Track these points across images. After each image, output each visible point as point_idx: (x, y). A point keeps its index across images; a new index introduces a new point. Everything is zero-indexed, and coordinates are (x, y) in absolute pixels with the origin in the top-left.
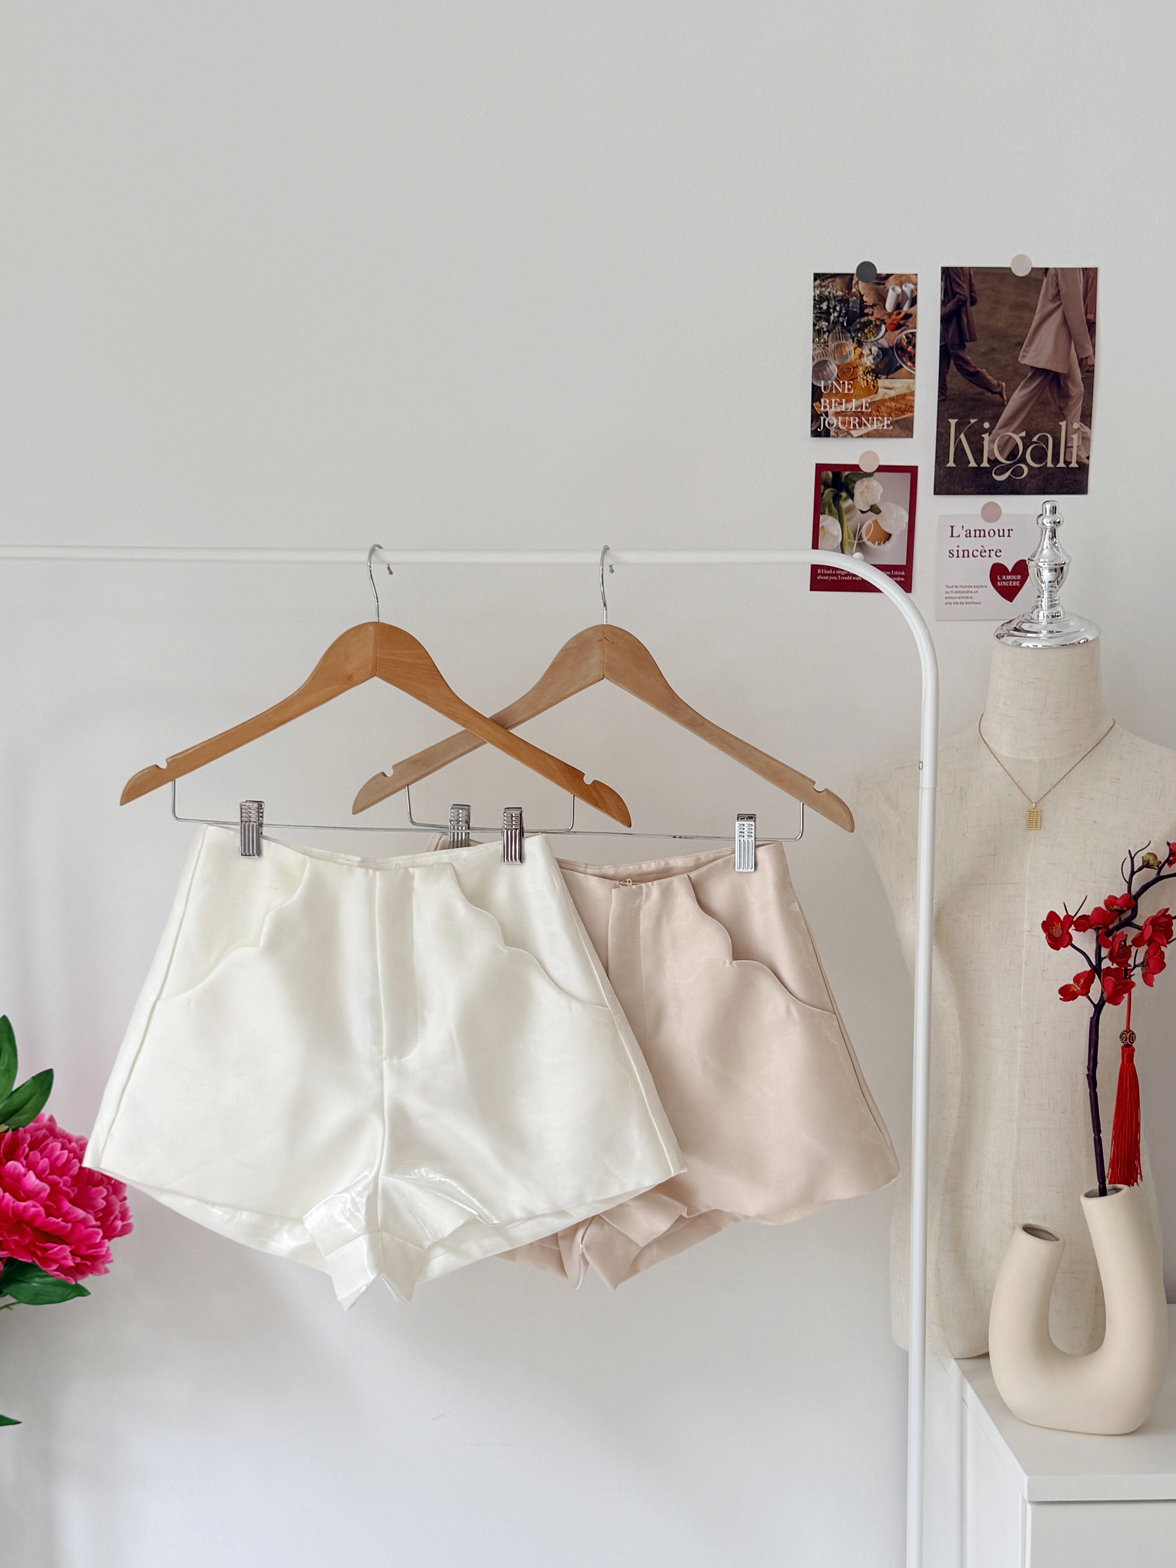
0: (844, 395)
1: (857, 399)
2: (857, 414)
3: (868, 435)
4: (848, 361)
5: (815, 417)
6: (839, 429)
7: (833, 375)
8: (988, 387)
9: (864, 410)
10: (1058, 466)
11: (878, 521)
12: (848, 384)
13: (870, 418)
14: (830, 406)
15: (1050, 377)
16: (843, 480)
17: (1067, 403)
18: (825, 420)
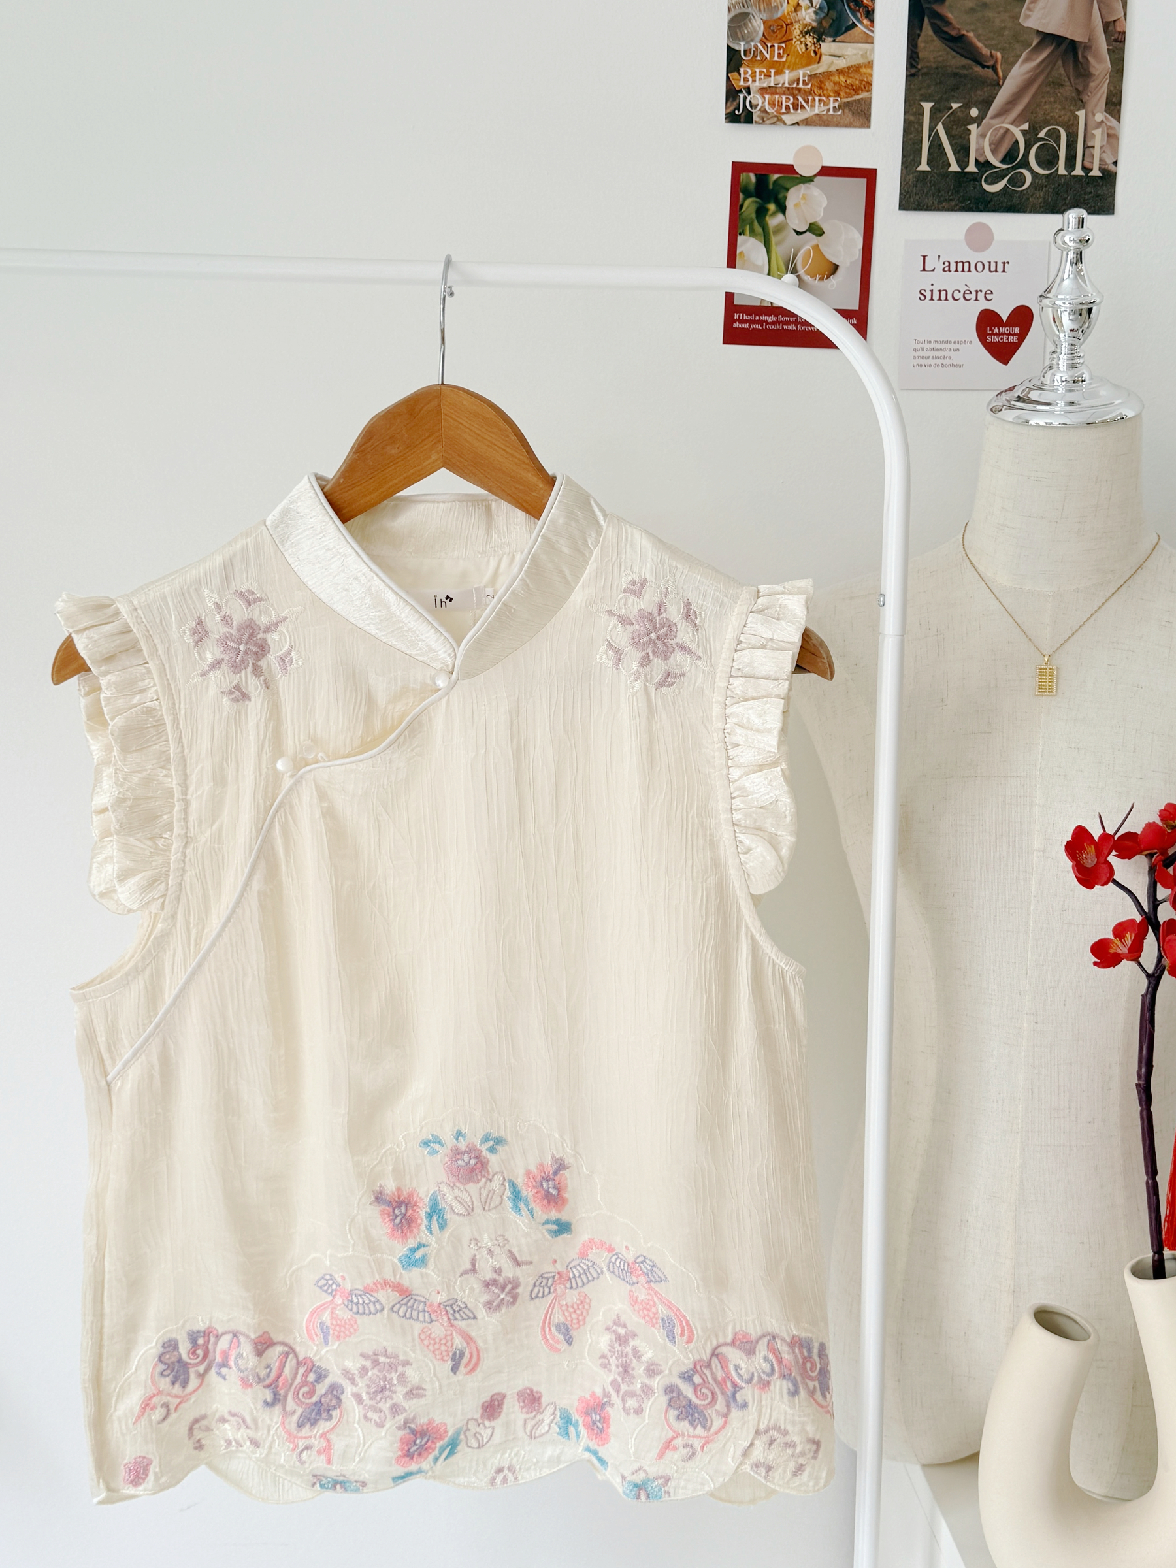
0: (773, 64)
1: (793, 68)
2: (791, 91)
3: (807, 122)
4: (779, 15)
5: (732, 93)
6: (765, 111)
7: (757, 34)
8: (977, 59)
9: (801, 85)
10: (1074, 173)
11: (820, 246)
12: (779, 48)
13: (810, 98)
14: (752, 78)
15: (1063, 47)
16: (771, 186)
17: (1087, 85)
18: (745, 99)
